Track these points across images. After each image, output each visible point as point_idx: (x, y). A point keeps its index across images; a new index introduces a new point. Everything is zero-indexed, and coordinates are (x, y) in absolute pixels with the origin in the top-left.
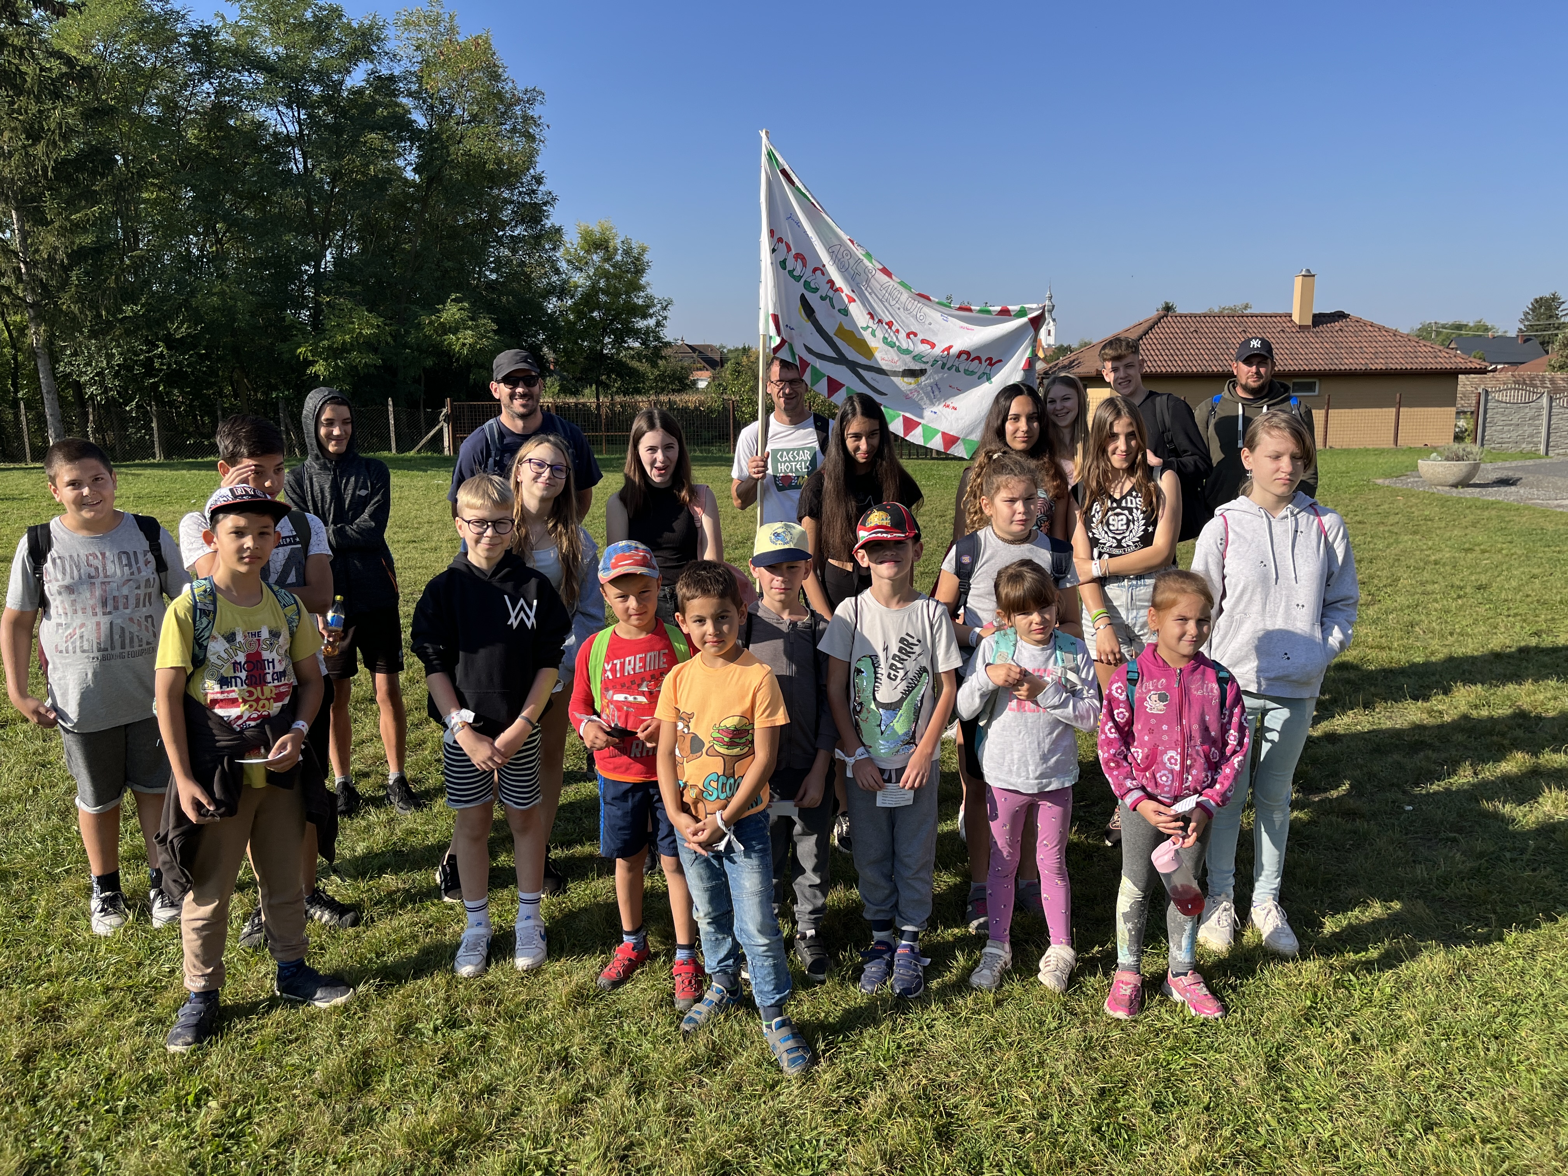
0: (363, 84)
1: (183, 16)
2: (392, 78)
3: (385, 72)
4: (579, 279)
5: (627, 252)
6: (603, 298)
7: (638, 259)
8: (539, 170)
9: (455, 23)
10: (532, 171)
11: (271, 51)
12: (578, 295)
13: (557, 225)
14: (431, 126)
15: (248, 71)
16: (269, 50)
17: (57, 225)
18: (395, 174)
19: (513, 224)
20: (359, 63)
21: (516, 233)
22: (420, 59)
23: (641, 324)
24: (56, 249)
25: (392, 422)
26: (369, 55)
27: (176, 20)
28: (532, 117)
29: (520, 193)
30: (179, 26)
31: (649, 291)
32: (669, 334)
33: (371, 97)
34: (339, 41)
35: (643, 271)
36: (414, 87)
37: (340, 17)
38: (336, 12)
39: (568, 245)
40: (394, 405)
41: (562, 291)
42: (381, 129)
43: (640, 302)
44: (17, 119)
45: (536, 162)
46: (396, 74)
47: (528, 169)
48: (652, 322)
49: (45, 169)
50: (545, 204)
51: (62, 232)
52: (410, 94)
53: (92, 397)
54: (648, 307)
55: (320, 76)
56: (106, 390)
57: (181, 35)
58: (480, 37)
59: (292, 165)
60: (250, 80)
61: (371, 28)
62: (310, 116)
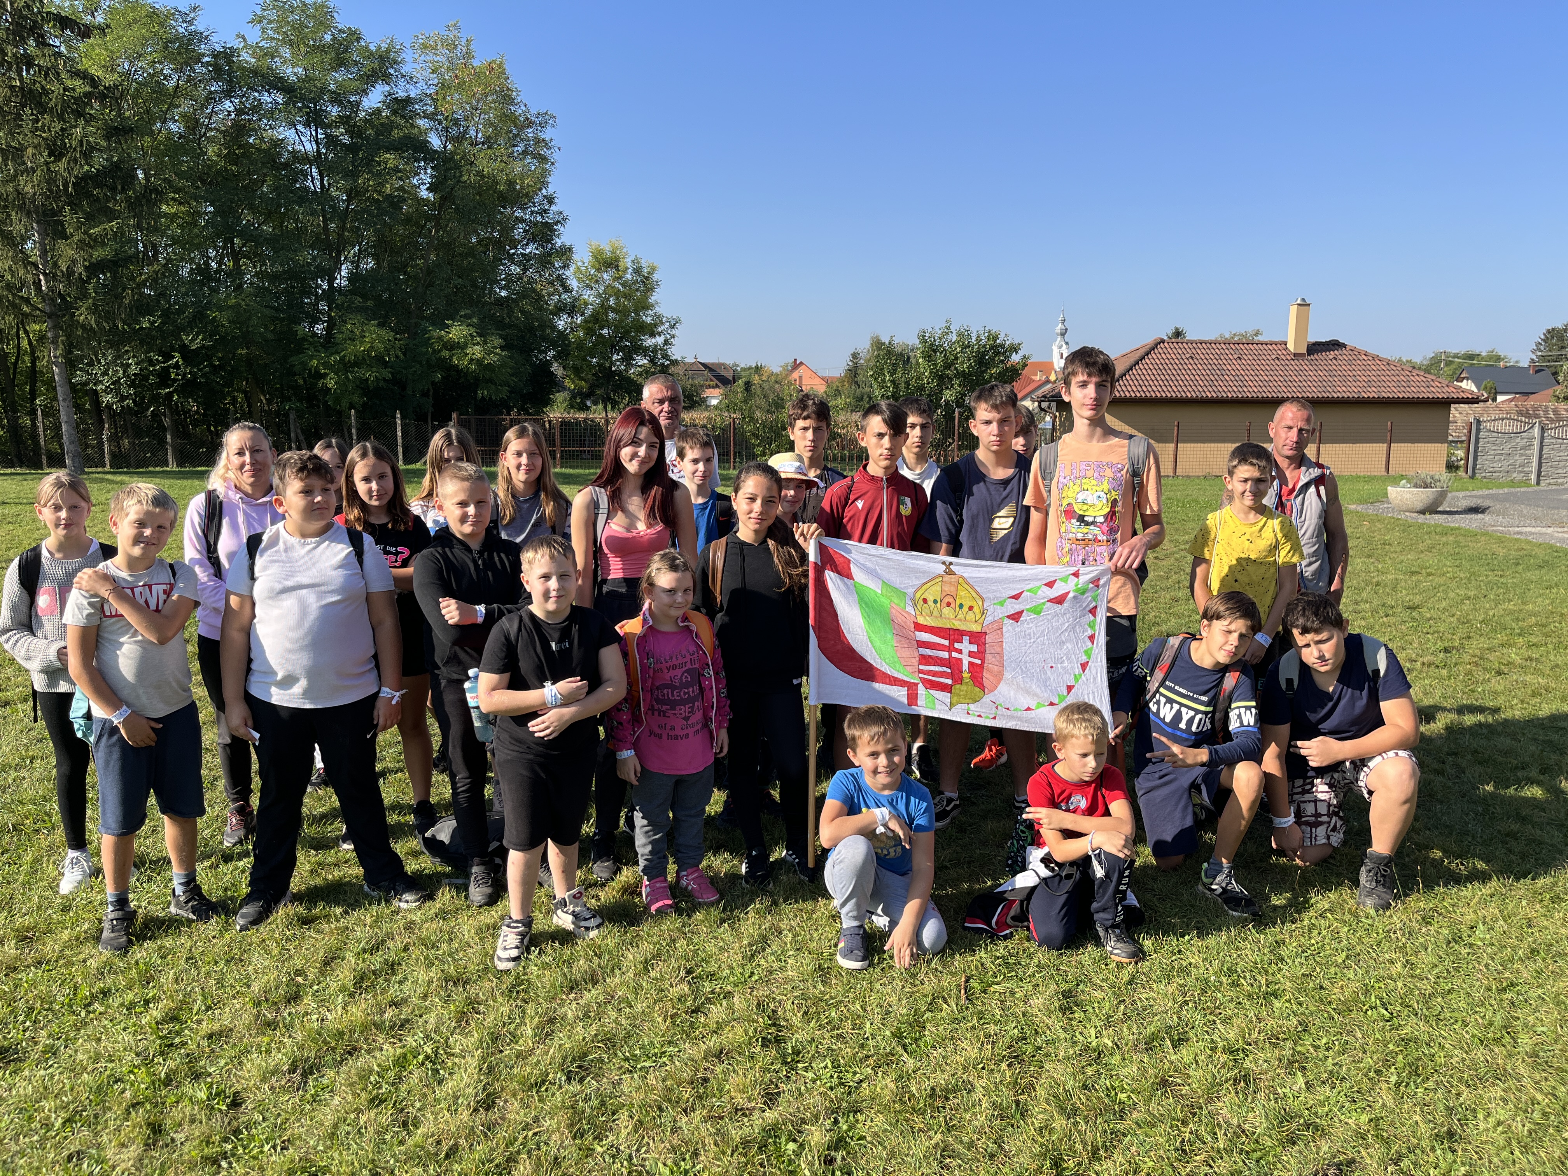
0: (379, 105)
1: (206, 37)
2: (408, 101)
3: (402, 94)
4: (588, 296)
5: (637, 271)
6: (611, 315)
7: (647, 278)
8: (551, 189)
9: (471, 47)
10: (544, 191)
11: (292, 72)
12: (588, 312)
13: (568, 244)
14: (445, 147)
15: (268, 91)
16: (289, 71)
17: (76, 238)
18: (410, 193)
19: (525, 242)
20: (377, 86)
21: (528, 251)
22: (436, 81)
23: (650, 342)
24: (74, 261)
25: (399, 434)
26: (386, 78)
27: (200, 41)
28: (544, 140)
29: (532, 212)
30: (203, 46)
31: (657, 309)
32: (675, 353)
33: (387, 117)
34: (356, 63)
35: (652, 289)
36: (431, 109)
37: (358, 39)
38: (355, 36)
39: (580, 264)
40: (402, 419)
41: (572, 309)
42: (396, 149)
43: (649, 320)
44: (40, 136)
45: (547, 183)
46: (412, 96)
47: (540, 189)
48: (660, 340)
49: (66, 185)
50: (556, 223)
51: (82, 245)
52: (427, 116)
53: (109, 407)
54: (656, 325)
55: (337, 99)
56: (123, 398)
57: (203, 55)
58: (494, 61)
59: (309, 183)
60: (269, 100)
61: (388, 51)
62: (328, 136)
